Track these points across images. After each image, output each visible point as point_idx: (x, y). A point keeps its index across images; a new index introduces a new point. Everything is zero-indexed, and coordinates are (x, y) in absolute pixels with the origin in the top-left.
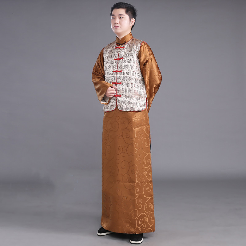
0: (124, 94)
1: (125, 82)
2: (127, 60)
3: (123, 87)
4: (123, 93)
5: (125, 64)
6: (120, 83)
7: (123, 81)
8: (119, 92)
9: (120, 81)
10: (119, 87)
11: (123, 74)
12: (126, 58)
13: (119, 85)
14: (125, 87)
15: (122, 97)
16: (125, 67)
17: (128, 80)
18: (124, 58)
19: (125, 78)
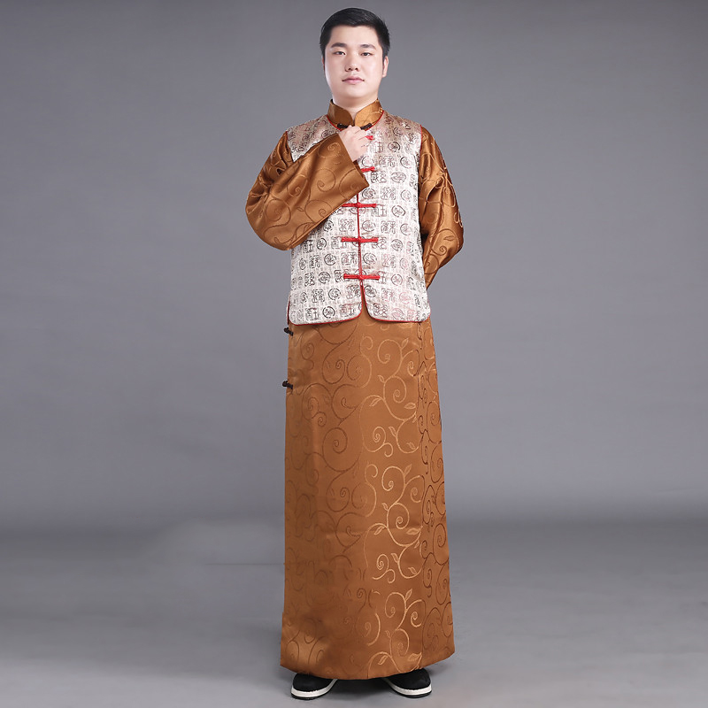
0: (389, 271)
1: (390, 236)
2: (389, 175)
3: (385, 251)
4: (386, 270)
5: (385, 185)
6: (375, 240)
7: (384, 235)
8: (372, 265)
9: (374, 234)
10: (371, 251)
11: (383, 215)
12: (384, 169)
13: (369, 245)
14: (389, 251)
15: (380, 280)
16: (385, 195)
17: (399, 233)
18: (378, 167)
19: (389, 227)
